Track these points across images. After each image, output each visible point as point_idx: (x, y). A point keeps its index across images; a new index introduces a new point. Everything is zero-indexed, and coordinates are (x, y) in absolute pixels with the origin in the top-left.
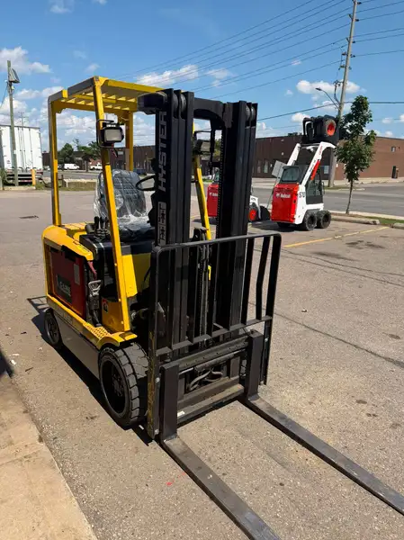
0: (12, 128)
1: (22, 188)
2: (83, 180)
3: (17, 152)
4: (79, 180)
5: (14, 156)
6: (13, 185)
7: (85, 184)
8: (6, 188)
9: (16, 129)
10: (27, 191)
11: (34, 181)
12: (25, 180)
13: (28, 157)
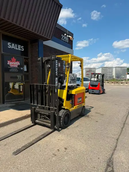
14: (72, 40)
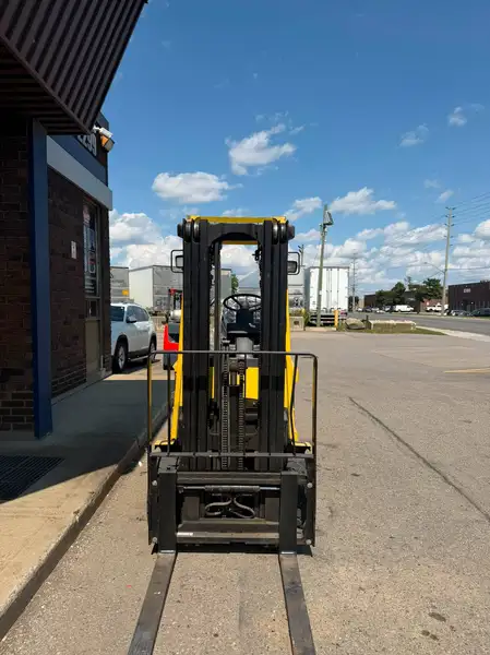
0: (321, 268)
1: (323, 329)
2: (392, 322)
3: (323, 293)
4: (387, 322)
5: (319, 297)
6: (315, 325)
7: (394, 326)
8: (307, 328)
9: (324, 270)
10: (327, 332)
11: (336, 322)
12: (328, 320)
13: (334, 297)
14: (107, 147)
